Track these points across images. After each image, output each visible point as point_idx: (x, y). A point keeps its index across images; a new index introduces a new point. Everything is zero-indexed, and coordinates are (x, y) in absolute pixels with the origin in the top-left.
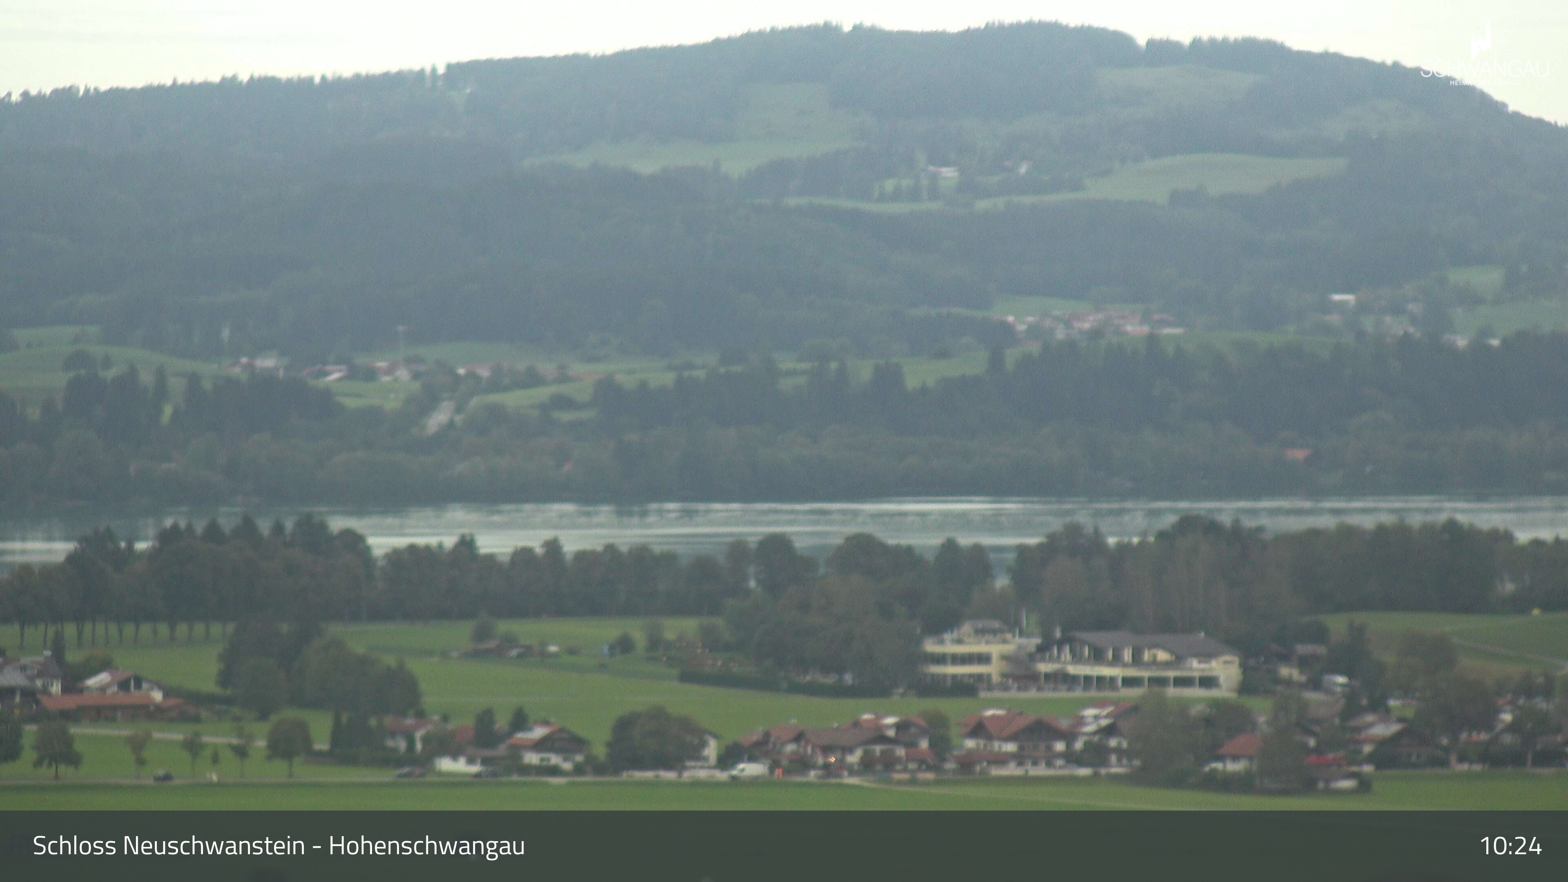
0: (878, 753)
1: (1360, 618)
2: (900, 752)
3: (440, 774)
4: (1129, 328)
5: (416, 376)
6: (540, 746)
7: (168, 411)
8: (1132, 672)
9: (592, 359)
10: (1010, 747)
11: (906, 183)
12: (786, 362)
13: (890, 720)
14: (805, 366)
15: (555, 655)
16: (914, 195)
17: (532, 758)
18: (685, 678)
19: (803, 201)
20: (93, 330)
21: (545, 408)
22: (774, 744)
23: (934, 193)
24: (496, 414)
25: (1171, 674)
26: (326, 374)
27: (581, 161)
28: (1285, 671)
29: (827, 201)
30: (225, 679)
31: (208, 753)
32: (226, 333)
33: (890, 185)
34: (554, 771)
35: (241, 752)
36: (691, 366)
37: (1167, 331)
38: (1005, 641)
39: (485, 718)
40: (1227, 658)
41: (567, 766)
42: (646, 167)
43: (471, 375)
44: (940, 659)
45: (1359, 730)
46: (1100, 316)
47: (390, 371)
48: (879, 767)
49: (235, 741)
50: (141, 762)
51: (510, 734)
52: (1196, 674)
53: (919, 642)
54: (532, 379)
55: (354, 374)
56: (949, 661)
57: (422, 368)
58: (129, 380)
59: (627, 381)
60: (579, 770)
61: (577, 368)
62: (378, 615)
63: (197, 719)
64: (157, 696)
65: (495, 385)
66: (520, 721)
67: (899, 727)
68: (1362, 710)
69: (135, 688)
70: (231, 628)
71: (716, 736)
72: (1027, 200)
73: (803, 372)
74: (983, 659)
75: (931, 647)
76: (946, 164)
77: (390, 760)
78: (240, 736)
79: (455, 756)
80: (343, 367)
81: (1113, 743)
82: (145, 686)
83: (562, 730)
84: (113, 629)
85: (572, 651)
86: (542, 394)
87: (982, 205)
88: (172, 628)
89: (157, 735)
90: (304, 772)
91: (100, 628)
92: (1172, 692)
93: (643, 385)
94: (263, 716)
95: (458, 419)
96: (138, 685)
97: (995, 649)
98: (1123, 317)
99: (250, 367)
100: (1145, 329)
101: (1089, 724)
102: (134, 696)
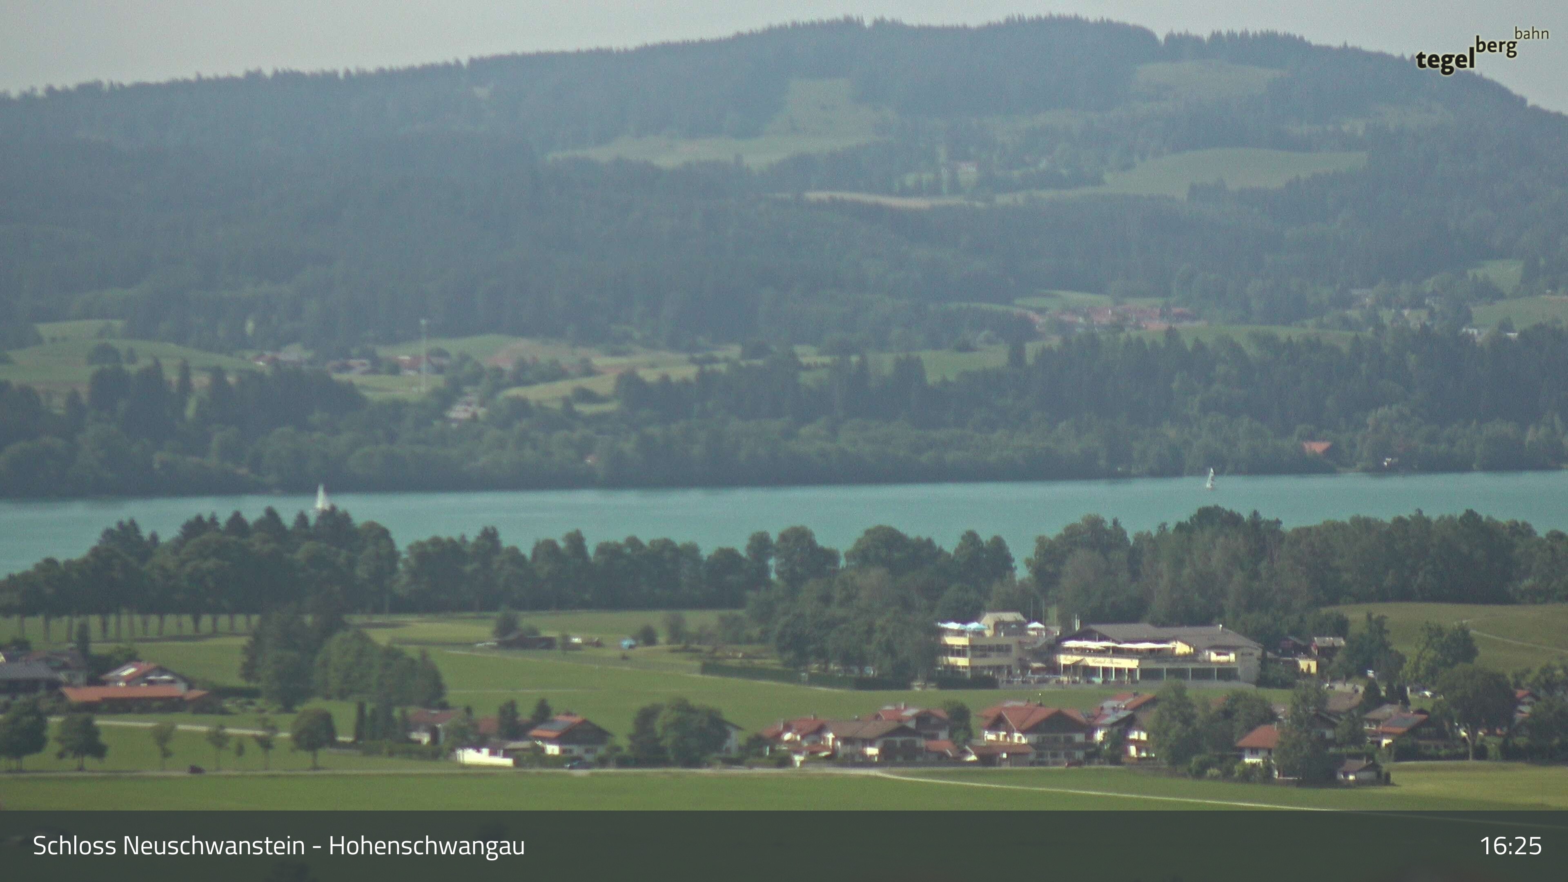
0: (898, 745)
1: (1379, 610)
2: (921, 743)
3: (463, 765)
4: (1148, 324)
5: (439, 370)
6: (561, 738)
7: (192, 405)
8: (1150, 665)
9: (615, 353)
11: (927, 177)
12: (808, 355)
13: (911, 712)
14: (827, 360)
15: (577, 647)
16: (934, 190)
17: (552, 750)
18: (706, 669)
19: (824, 195)
20: (118, 324)
21: (567, 402)
23: (956, 188)
24: (521, 408)
25: (1190, 666)
26: (349, 368)
27: (602, 154)
28: (1303, 664)
29: (848, 196)
30: (248, 671)
31: (232, 745)
32: (250, 326)
33: (910, 180)
35: (265, 744)
36: (713, 360)
37: (1186, 324)
38: (1024, 634)
39: (509, 711)
40: (1246, 649)
41: (589, 758)
42: (667, 161)
43: (495, 367)
44: (961, 651)
45: (1377, 722)
46: (1118, 309)
47: (413, 365)
48: (900, 759)
49: (260, 733)
50: (166, 754)
51: (533, 726)
52: (1215, 667)
53: (939, 634)
54: (555, 374)
55: (376, 366)
56: (969, 653)
57: (445, 362)
58: (154, 375)
59: (650, 376)
60: (601, 762)
61: (599, 361)
62: (401, 606)
63: (220, 711)
64: (181, 688)
65: (519, 380)
66: (543, 713)
67: (918, 718)
68: (1380, 702)
70: (255, 620)
71: (737, 728)
72: (1047, 194)
73: (824, 366)
74: (1002, 651)
75: (951, 639)
76: (966, 159)
77: (414, 751)
78: (264, 727)
79: (478, 748)
80: (367, 361)
81: (1133, 735)
83: (585, 722)
84: (138, 620)
85: (594, 643)
86: (565, 387)
87: (1003, 199)
88: (196, 621)
89: (181, 727)
90: (329, 762)
91: (125, 620)
92: (1190, 684)
93: (665, 379)
94: (288, 708)
95: (481, 412)
98: (1142, 312)
99: (274, 362)
100: (1164, 324)
101: (1107, 716)
102: (156, 689)
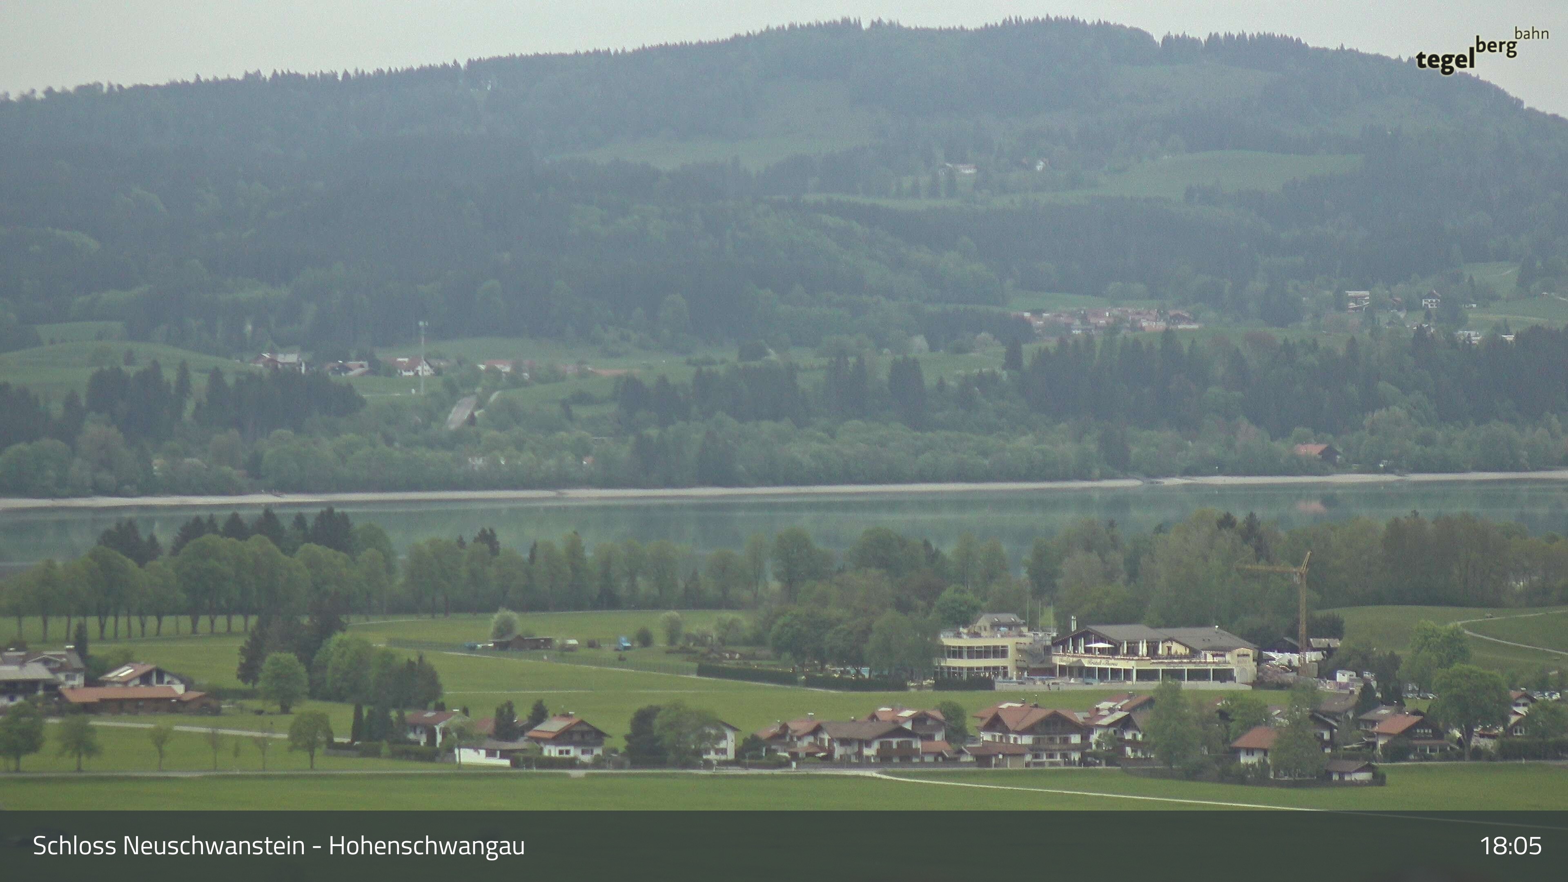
0: (895, 746)
2: (917, 744)
3: (460, 766)
4: (1145, 324)
5: (438, 372)
6: (558, 739)
7: (190, 406)
8: (1147, 666)
9: (611, 355)
10: (1027, 740)
11: (924, 179)
12: (804, 357)
13: (907, 713)
14: (823, 361)
15: (574, 648)
16: (932, 191)
17: (552, 751)
18: (702, 670)
19: (822, 197)
20: (116, 326)
21: (564, 405)
22: (791, 738)
23: (952, 190)
24: (515, 411)
25: (1186, 667)
26: (348, 369)
27: (602, 157)
29: (845, 198)
30: (248, 672)
31: (228, 745)
32: (248, 329)
33: (907, 181)
34: (572, 764)
35: (262, 745)
36: (710, 362)
37: (1183, 326)
38: (1021, 635)
39: (505, 711)
40: (1242, 650)
41: (586, 759)
43: (491, 370)
44: (957, 653)
45: (1373, 723)
46: (1115, 312)
47: (411, 367)
48: (896, 760)
49: (256, 734)
50: (163, 755)
51: (530, 727)
52: (1211, 667)
53: (936, 635)
54: (550, 376)
55: (375, 368)
56: (965, 654)
57: (443, 364)
58: (152, 376)
59: (647, 378)
60: (598, 763)
61: (596, 364)
62: (399, 608)
63: (217, 712)
64: (179, 689)
65: (515, 381)
66: (539, 714)
67: (915, 719)
68: (1375, 704)
69: (157, 682)
70: (253, 620)
71: (734, 729)
72: (1044, 197)
73: (821, 368)
74: (1000, 652)
75: (948, 640)
76: (964, 161)
77: (411, 752)
78: (261, 729)
79: (475, 748)
80: (365, 363)
81: (1128, 736)
82: (167, 679)
83: (580, 723)
84: (135, 621)
85: (592, 645)
87: (1000, 201)
88: (194, 621)
89: (178, 728)
90: (325, 763)
91: (123, 621)
92: (1186, 684)
93: (662, 381)
94: (285, 709)
95: (479, 414)
96: (160, 680)
97: (1010, 643)
98: (1139, 313)
99: (272, 362)
100: (1161, 325)
101: (1104, 717)
102: (156, 690)
